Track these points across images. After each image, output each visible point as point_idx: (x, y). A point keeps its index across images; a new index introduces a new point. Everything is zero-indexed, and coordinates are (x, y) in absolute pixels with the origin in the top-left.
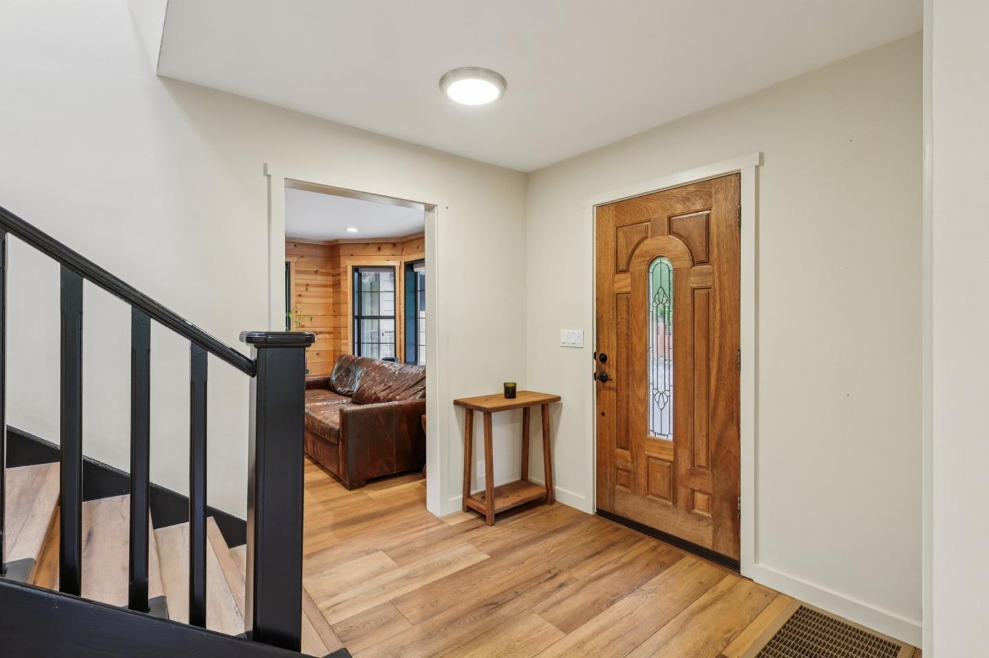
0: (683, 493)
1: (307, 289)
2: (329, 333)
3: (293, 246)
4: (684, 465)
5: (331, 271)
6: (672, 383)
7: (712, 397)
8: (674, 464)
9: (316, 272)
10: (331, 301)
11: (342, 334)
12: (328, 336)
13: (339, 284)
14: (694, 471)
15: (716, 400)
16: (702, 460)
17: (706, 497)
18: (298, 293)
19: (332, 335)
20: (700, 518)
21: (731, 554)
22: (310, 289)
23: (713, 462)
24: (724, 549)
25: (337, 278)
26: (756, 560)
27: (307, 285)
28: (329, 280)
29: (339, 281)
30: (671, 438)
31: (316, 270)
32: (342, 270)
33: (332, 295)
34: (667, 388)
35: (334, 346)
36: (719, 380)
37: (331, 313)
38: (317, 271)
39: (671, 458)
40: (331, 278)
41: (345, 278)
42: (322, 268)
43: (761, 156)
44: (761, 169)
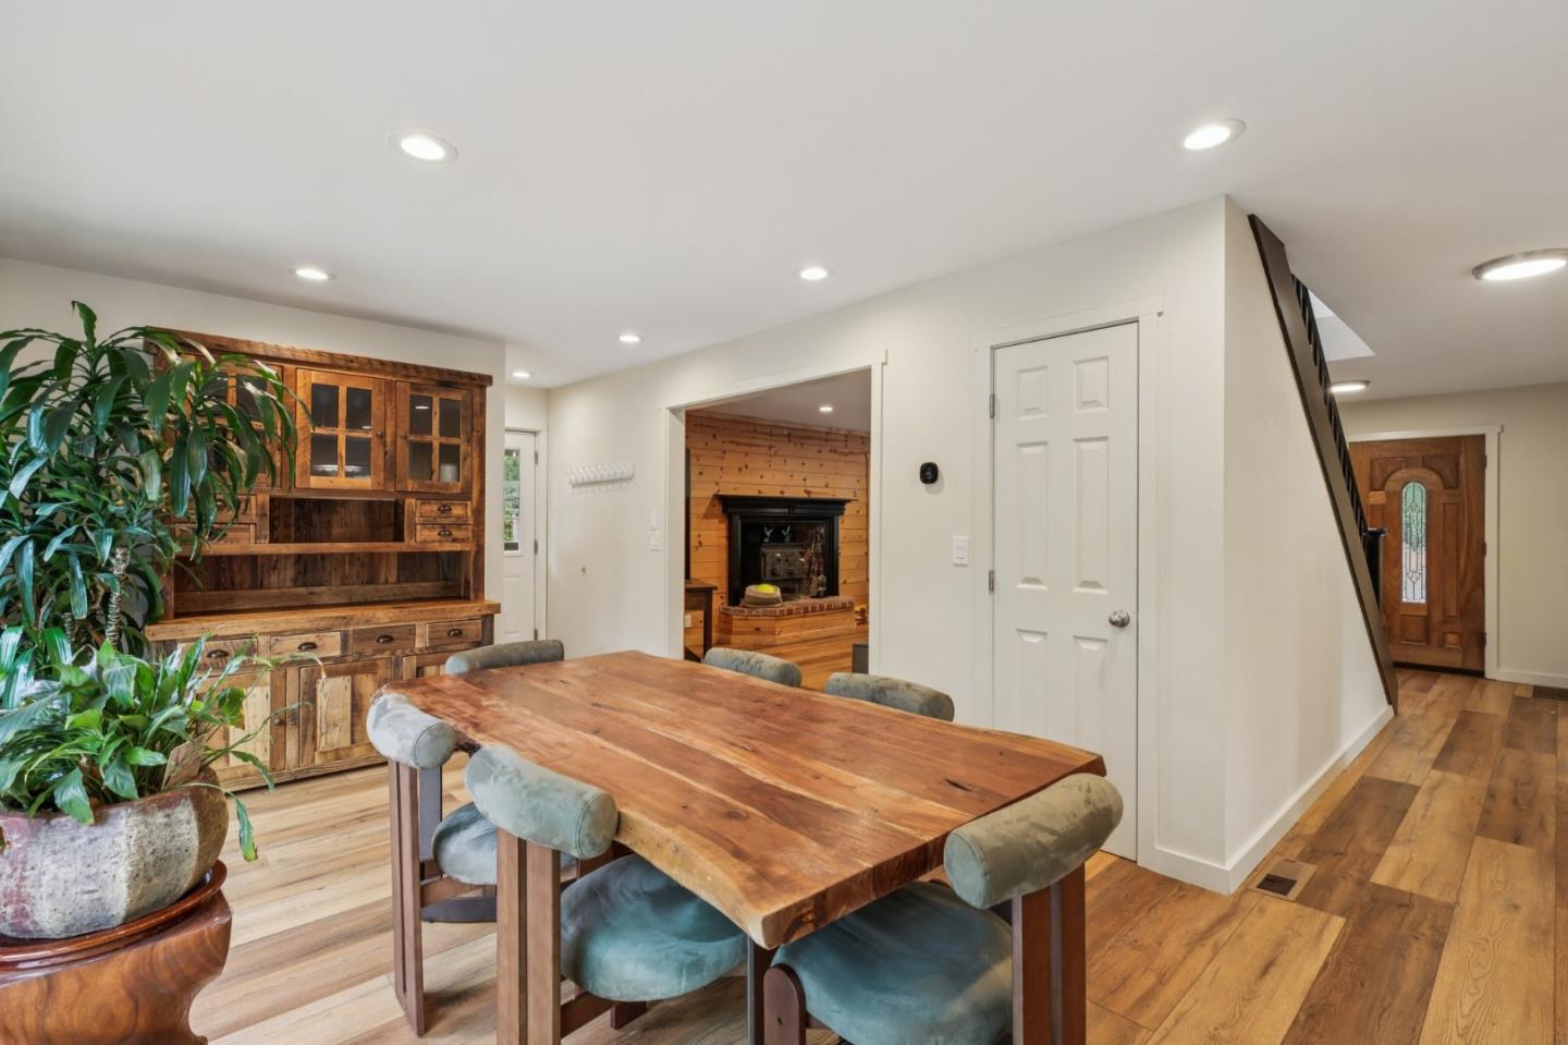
0: (1435, 636)
4: (1437, 616)
6: (1424, 564)
7: (1462, 572)
8: (1427, 619)
14: (1446, 620)
15: (1465, 574)
16: (1453, 612)
17: (1455, 636)
20: (1450, 650)
21: (1477, 668)
23: (1462, 613)
24: (1471, 665)
26: (1498, 666)
30: (1423, 601)
34: (1419, 568)
36: (1467, 562)
39: (1425, 614)
43: (1502, 427)
44: (1502, 435)
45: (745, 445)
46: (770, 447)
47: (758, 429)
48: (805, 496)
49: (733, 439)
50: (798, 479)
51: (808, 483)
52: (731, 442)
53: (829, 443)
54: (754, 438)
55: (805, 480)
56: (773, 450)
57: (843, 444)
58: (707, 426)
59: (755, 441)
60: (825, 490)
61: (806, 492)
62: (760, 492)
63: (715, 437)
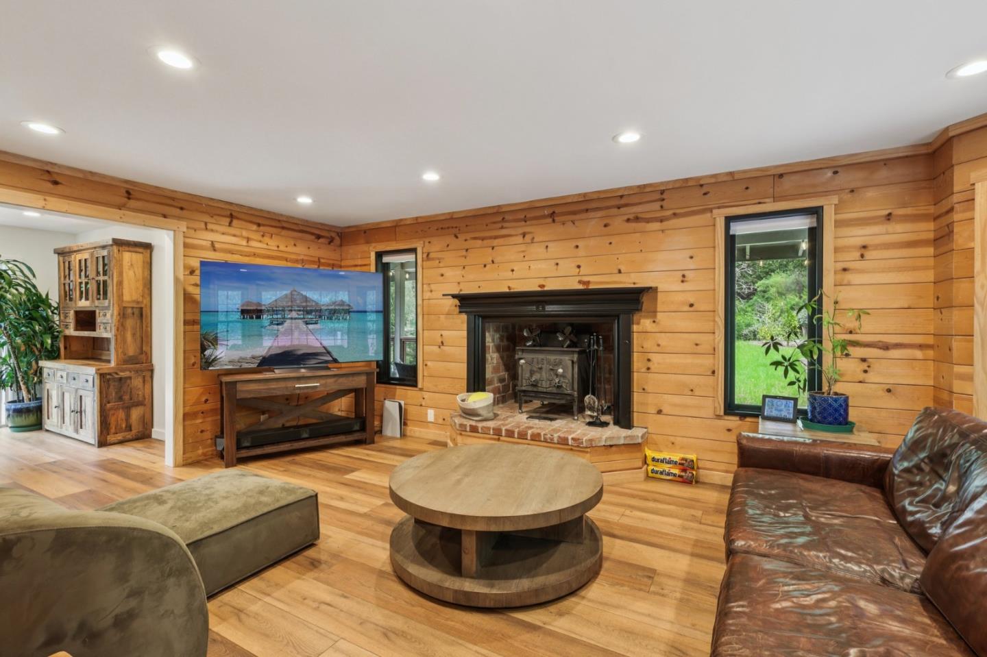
1: (862, 256)
2: (921, 347)
3: (829, 174)
5: (932, 210)
9: (889, 217)
10: (930, 276)
11: (955, 353)
12: (918, 354)
13: (950, 233)
18: (841, 265)
19: (930, 353)
22: (868, 254)
25: (944, 221)
27: (864, 247)
28: (926, 229)
29: (950, 226)
31: (887, 212)
32: (956, 198)
33: (931, 262)
35: (935, 378)
37: (931, 302)
38: (890, 214)
40: (931, 226)
41: (968, 215)
42: (904, 206)
45: (491, 238)
46: (524, 235)
47: (507, 217)
48: (581, 287)
49: (477, 235)
50: (568, 267)
51: (583, 270)
52: (475, 238)
53: (623, 210)
54: (502, 228)
55: (579, 267)
56: (528, 238)
57: (657, 206)
58: (448, 228)
59: (504, 232)
60: (618, 278)
61: (580, 282)
62: (509, 288)
63: (457, 237)
